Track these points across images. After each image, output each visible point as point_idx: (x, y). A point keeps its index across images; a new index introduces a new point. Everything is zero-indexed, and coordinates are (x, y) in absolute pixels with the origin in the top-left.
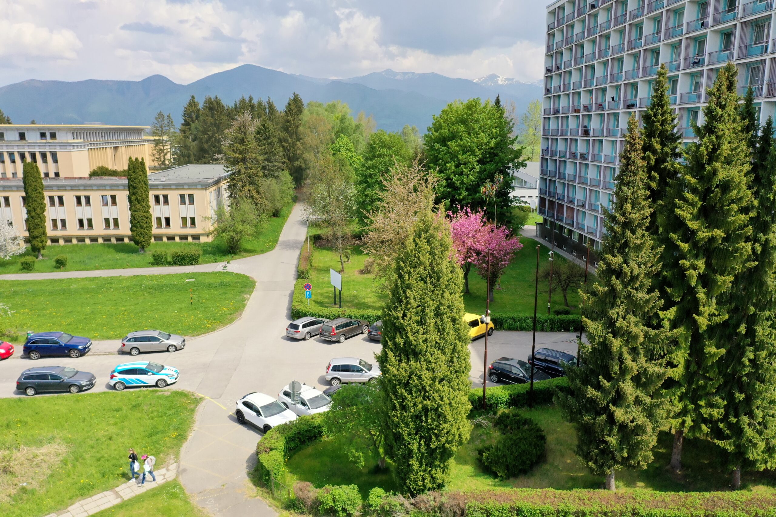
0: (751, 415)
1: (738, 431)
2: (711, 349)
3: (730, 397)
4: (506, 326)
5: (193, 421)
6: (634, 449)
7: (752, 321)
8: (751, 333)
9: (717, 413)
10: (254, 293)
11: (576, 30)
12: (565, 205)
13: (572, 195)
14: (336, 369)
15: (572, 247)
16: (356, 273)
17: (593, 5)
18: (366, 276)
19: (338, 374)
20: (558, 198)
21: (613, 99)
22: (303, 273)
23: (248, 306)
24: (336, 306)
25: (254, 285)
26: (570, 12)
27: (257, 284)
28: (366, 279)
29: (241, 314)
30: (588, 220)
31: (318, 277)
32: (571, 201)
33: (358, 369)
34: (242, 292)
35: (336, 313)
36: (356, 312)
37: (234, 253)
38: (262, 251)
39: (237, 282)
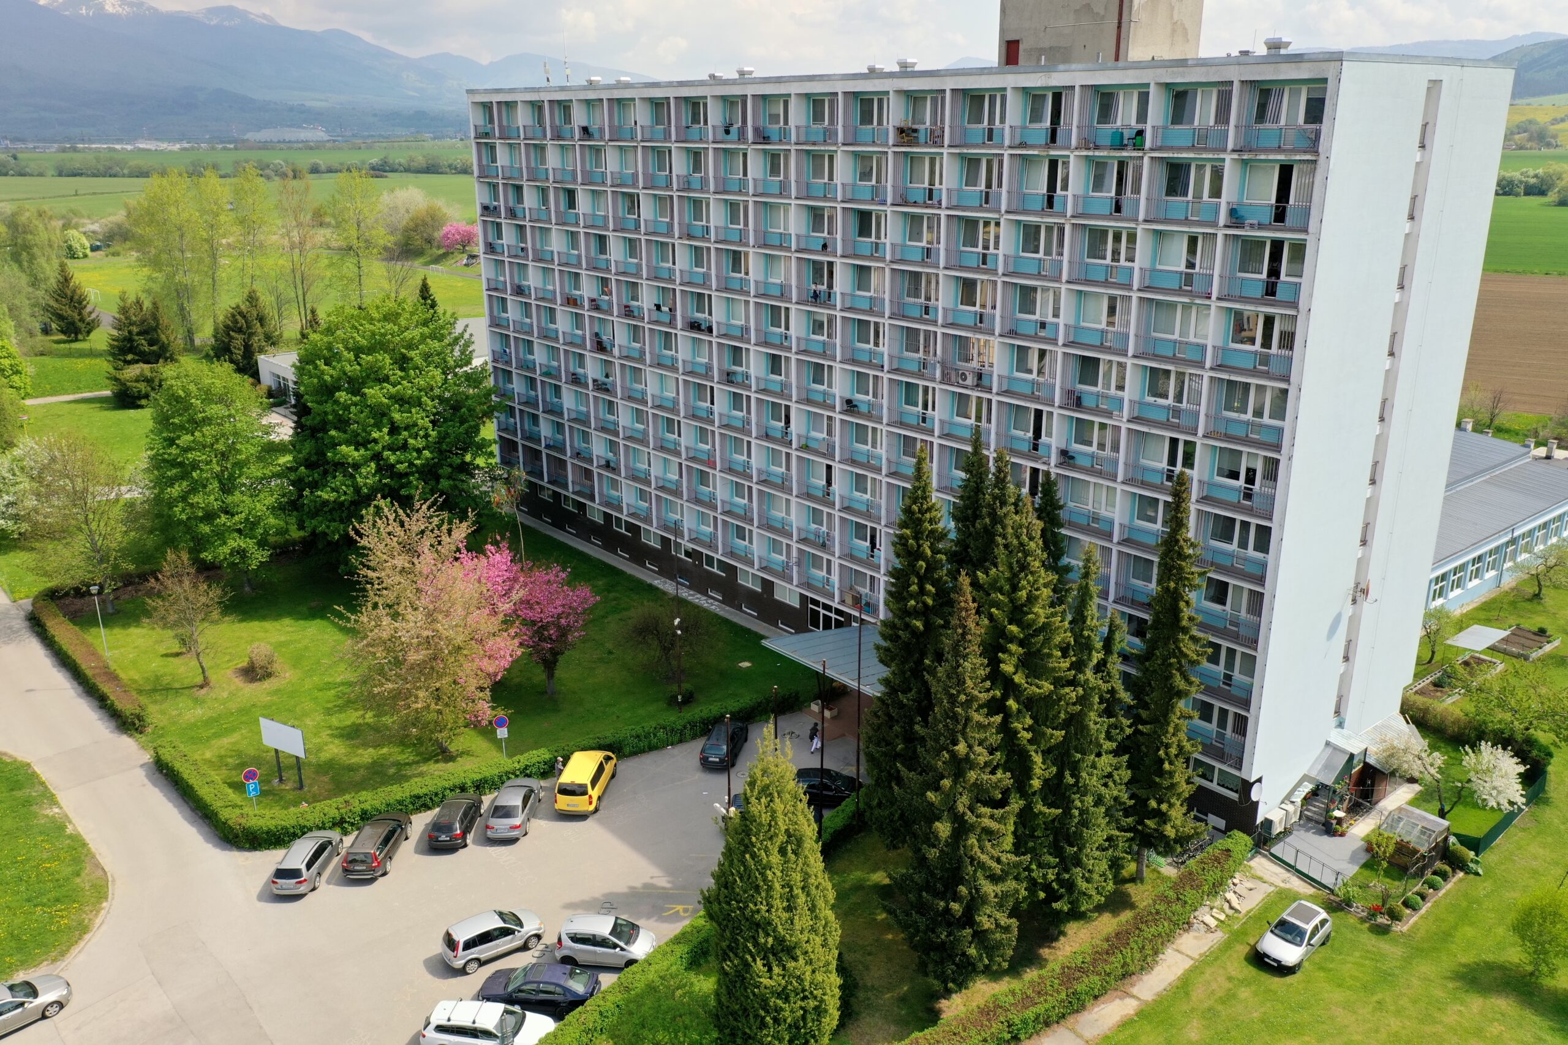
2: (1042, 808)
7: (1076, 769)
8: (1076, 779)
10: (60, 797)
11: (553, 159)
12: (569, 461)
13: (579, 444)
14: (469, 945)
15: (587, 529)
16: (238, 682)
17: (585, 130)
18: (267, 685)
19: (475, 952)
20: (547, 447)
21: (658, 307)
22: (140, 718)
23: (87, 838)
24: (288, 786)
25: (34, 775)
26: (529, 122)
27: (38, 769)
28: (277, 692)
29: (98, 865)
30: (628, 496)
31: (163, 712)
32: (578, 455)
33: (505, 932)
34: (27, 802)
35: (334, 813)
36: (370, 799)
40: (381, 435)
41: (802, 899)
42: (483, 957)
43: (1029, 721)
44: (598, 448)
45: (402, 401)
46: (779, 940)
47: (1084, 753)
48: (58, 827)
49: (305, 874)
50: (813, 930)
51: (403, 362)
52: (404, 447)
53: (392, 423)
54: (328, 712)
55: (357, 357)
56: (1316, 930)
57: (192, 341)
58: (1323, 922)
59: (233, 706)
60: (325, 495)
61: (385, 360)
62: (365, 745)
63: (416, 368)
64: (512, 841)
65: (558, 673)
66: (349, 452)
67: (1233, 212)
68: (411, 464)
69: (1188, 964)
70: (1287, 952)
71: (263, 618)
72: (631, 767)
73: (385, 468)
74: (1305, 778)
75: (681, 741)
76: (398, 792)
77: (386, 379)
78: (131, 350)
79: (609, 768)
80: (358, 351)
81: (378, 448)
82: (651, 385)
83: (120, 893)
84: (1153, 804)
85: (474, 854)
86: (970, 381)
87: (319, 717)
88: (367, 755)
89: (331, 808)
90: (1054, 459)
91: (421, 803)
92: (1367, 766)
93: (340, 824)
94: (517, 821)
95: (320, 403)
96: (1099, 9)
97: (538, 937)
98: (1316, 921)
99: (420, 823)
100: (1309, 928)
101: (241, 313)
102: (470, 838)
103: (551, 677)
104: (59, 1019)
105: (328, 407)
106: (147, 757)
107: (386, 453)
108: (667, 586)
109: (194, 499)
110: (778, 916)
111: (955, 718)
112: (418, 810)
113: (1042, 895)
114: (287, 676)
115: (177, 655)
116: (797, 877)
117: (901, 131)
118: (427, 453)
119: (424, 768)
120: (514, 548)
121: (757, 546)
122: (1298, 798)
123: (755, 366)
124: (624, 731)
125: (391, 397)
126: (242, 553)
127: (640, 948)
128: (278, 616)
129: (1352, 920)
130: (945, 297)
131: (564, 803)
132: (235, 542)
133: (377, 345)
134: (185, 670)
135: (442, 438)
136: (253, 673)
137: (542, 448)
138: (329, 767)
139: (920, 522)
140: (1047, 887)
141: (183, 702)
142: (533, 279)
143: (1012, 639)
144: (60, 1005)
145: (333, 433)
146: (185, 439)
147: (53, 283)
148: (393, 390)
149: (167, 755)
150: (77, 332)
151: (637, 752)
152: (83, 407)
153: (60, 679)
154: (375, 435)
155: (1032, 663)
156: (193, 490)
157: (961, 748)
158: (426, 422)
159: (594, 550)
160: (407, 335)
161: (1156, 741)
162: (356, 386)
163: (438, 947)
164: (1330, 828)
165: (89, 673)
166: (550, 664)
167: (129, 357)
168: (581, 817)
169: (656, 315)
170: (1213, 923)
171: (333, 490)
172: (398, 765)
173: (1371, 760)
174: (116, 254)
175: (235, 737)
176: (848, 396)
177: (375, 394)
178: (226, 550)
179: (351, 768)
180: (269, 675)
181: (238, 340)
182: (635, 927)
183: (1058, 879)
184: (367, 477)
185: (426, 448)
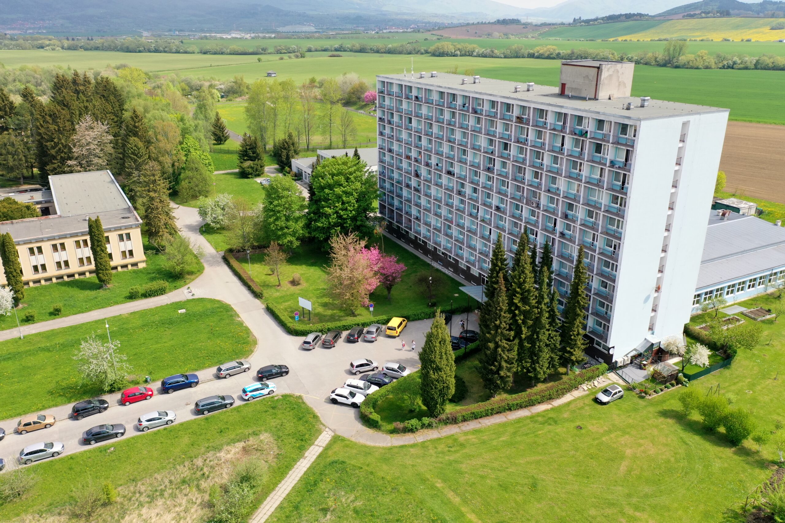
0: (538, 363)
1: (535, 369)
2: (526, 344)
3: (532, 358)
4: (412, 318)
5: (311, 409)
7: (538, 334)
8: (538, 337)
9: (528, 365)
10: (240, 315)
11: (404, 106)
12: (404, 215)
13: (407, 209)
14: (357, 367)
15: (409, 241)
16: (289, 285)
17: (417, 97)
18: (298, 287)
19: (359, 369)
20: (397, 209)
21: (437, 165)
22: (261, 294)
23: (250, 328)
24: (306, 319)
26: (397, 91)
27: (233, 307)
28: (301, 290)
29: (253, 335)
30: (423, 230)
31: (268, 293)
32: (407, 213)
33: (367, 365)
34: (232, 316)
35: (320, 328)
36: (331, 325)
37: (183, 277)
38: (199, 271)
39: (218, 308)
40: (339, 205)
41: (444, 357)
42: (361, 370)
43: (522, 317)
44: (414, 211)
45: (346, 193)
46: (437, 366)
47: (541, 329)
48: (241, 324)
49: (312, 344)
50: (447, 365)
52: (346, 209)
53: (343, 200)
54: (317, 298)
55: (332, 177)
56: (616, 393)
57: (265, 148)
58: (620, 392)
59: (288, 293)
60: (319, 224)
61: (342, 179)
62: (329, 309)
63: (352, 182)
64: (372, 342)
65: (392, 292)
66: (328, 210)
67: (612, 162)
68: (348, 216)
69: (573, 398)
70: (604, 398)
71: (296, 264)
72: (411, 324)
73: (340, 217)
74: (635, 350)
75: (429, 318)
76: (339, 324)
77: (341, 185)
78: (246, 155)
79: (404, 323)
80: (333, 175)
81: (337, 209)
82: (433, 191)
83: (260, 342)
84: (568, 349)
85: (360, 344)
86: (534, 205)
87: (315, 299)
88: (329, 312)
89: (319, 326)
90: (558, 235)
91: (346, 328)
92: (660, 348)
93: (321, 331)
94: (374, 336)
95: (319, 192)
96: (591, 78)
97: (377, 368)
98: (617, 390)
99: (345, 334)
100: (613, 392)
101: (286, 142)
102: (359, 340)
103: (389, 292)
104: (248, 373)
105: (322, 194)
106: (264, 306)
107: (340, 211)
108: (435, 265)
109: (277, 223)
110: (437, 360)
111: (496, 314)
112: (344, 330)
113: (525, 370)
114: (304, 285)
115: (270, 275)
116: (444, 351)
117: (518, 118)
118: (354, 212)
119: (346, 318)
120: (380, 248)
121: (465, 253)
122: (629, 356)
123: (468, 190)
124: (410, 313)
125: (343, 192)
126: (291, 242)
127: (405, 373)
128: (301, 264)
129: (634, 394)
130: (528, 176)
131: (389, 332)
132: (289, 238)
133: (340, 174)
134: (273, 280)
135: (359, 206)
136: (294, 283)
137: (394, 209)
138: (318, 315)
139: (498, 255)
140: (527, 369)
141: (273, 290)
142: (395, 147)
143: (518, 293)
144: (249, 369)
145: (323, 203)
146: (276, 202)
147: (213, 120)
148: (344, 189)
149: (271, 306)
150: (221, 140)
151: (413, 320)
152: (229, 176)
153: (235, 279)
154: (337, 205)
155: (525, 300)
156: (277, 219)
157: (498, 322)
158: (354, 201)
159: (410, 249)
160: (350, 170)
161: (570, 329)
162: (330, 187)
163: (348, 367)
164: (641, 367)
165: (245, 278)
166: (389, 288)
167: (246, 158)
168: (394, 337)
169: (436, 167)
170: (586, 389)
171: (322, 223)
172: (340, 316)
173: (662, 347)
174: (230, 100)
175: (289, 303)
176: (497, 205)
177: (338, 190)
178: (286, 241)
179: (325, 316)
180: (299, 284)
181: (284, 153)
182: (405, 368)
183: (531, 366)
184: (333, 219)
185: (353, 210)
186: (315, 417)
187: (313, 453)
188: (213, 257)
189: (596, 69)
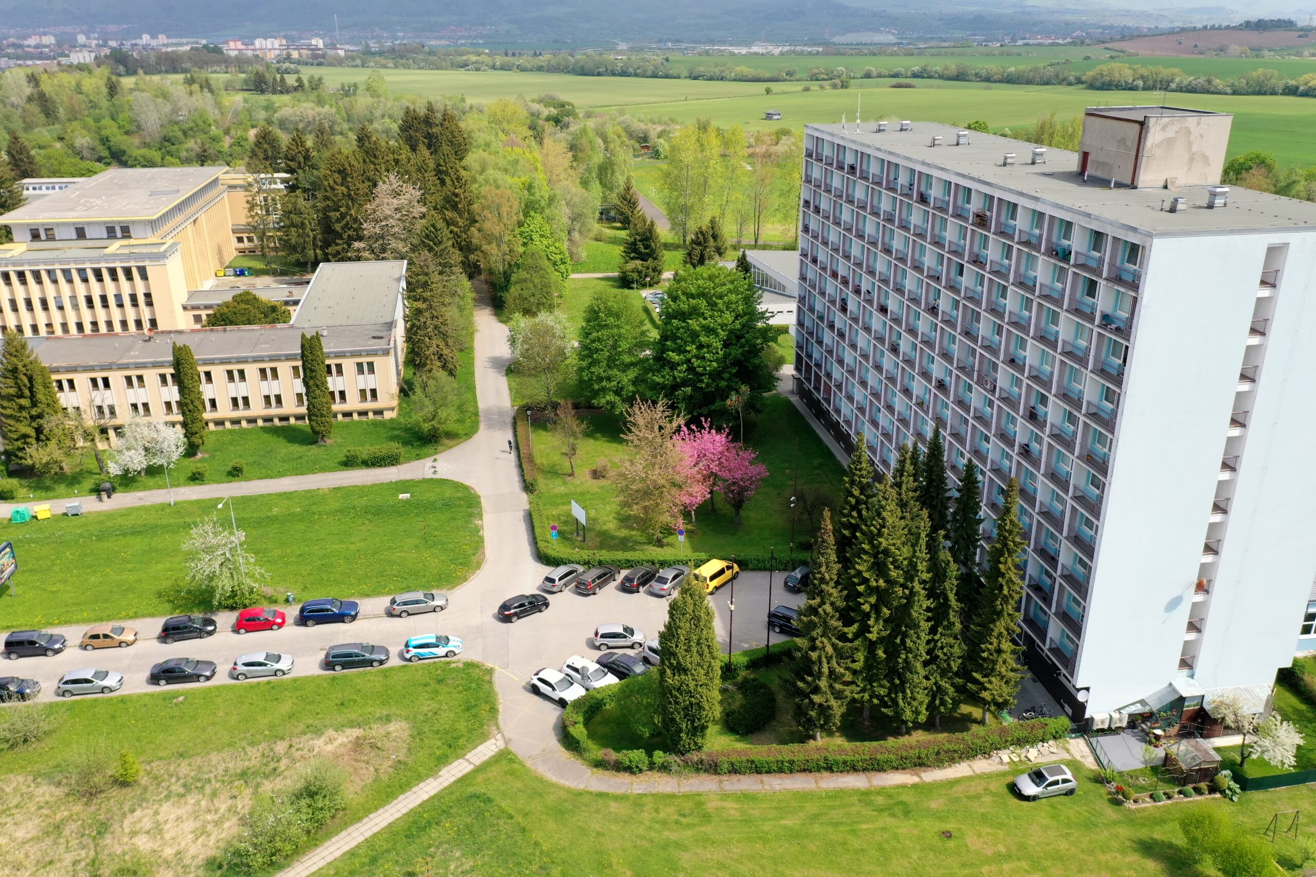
0: (904, 693)
1: (895, 703)
2: (881, 653)
3: (891, 681)
4: (750, 566)
5: (496, 694)
6: (828, 719)
7: (905, 635)
10: (485, 517)
11: (835, 182)
12: (823, 378)
13: (828, 367)
14: (603, 636)
15: (830, 424)
16: (588, 476)
17: (851, 167)
18: (600, 482)
19: (605, 641)
20: (815, 365)
21: (868, 292)
22: (536, 486)
23: (486, 539)
24: (579, 538)
25: (480, 503)
26: (828, 154)
27: (482, 500)
28: (602, 487)
29: (484, 553)
31: (546, 485)
32: (827, 375)
33: (622, 636)
34: (471, 515)
35: (586, 558)
36: (605, 555)
37: (436, 442)
38: (466, 434)
39: (459, 499)
40: (692, 348)
42: (610, 644)
43: (872, 600)
44: (837, 373)
45: (709, 331)
47: (910, 628)
48: (478, 530)
49: (557, 582)
51: (712, 305)
52: (703, 358)
53: (700, 342)
54: (620, 505)
55: (688, 300)
56: (1056, 783)
59: (579, 490)
61: (702, 304)
62: (627, 527)
63: (719, 311)
64: (661, 596)
66: (674, 357)
68: (705, 369)
69: (969, 774)
70: (1029, 789)
72: (746, 576)
73: (691, 369)
74: (1141, 702)
76: (620, 555)
77: (701, 315)
78: (635, 250)
79: (728, 574)
81: (689, 356)
82: (860, 340)
84: (976, 676)
85: (640, 597)
86: (989, 387)
88: (623, 533)
89: (585, 555)
90: (1016, 450)
91: (629, 564)
92: (1202, 709)
93: (587, 563)
94: (666, 587)
96: (1129, 143)
97: (641, 645)
98: (1060, 778)
99: (624, 574)
100: (1051, 779)
102: (641, 589)
103: (737, 513)
104: (440, 615)
106: (527, 507)
107: (694, 360)
109: (593, 369)
112: (627, 568)
117: (976, 215)
118: (715, 364)
119: (646, 547)
120: (730, 434)
122: (1125, 713)
123: (903, 344)
125: (702, 327)
126: (613, 405)
129: (1101, 791)
130: (984, 329)
132: (610, 397)
133: (702, 295)
135: (726, 356)
136: (596, 474)
137: (813, 364)
138: (602, 534)
141: (558, 482)
142: (820, 255)
144: (442, 608)
147: (621, 190)
148: (704, 322)
149: (535, 510)
152: (604, 283)
154: (688, 348)
156: (593, 364)
158: (719, 345)
161: (981, 638)
162: (684, 317)
163: (591, 633)
164: (1148, 739)
165: (524, 455)
166: (736, 505)
167: (633, 255)
169: (866, 296)
170: (1006, 760)
171: (663, 377)
172: (637, 543)
173: (1206, 707)
175: (569, 507)
176: (942, 377)
177: (693, 324)
178: (603, 401)
179: (613, 538)
180: (604, 477)
184: (681, 373)
185: (716, 361)
186: (493, 710)
187: (453, 772)
188: (501, 413)
189: (1137, 126)
